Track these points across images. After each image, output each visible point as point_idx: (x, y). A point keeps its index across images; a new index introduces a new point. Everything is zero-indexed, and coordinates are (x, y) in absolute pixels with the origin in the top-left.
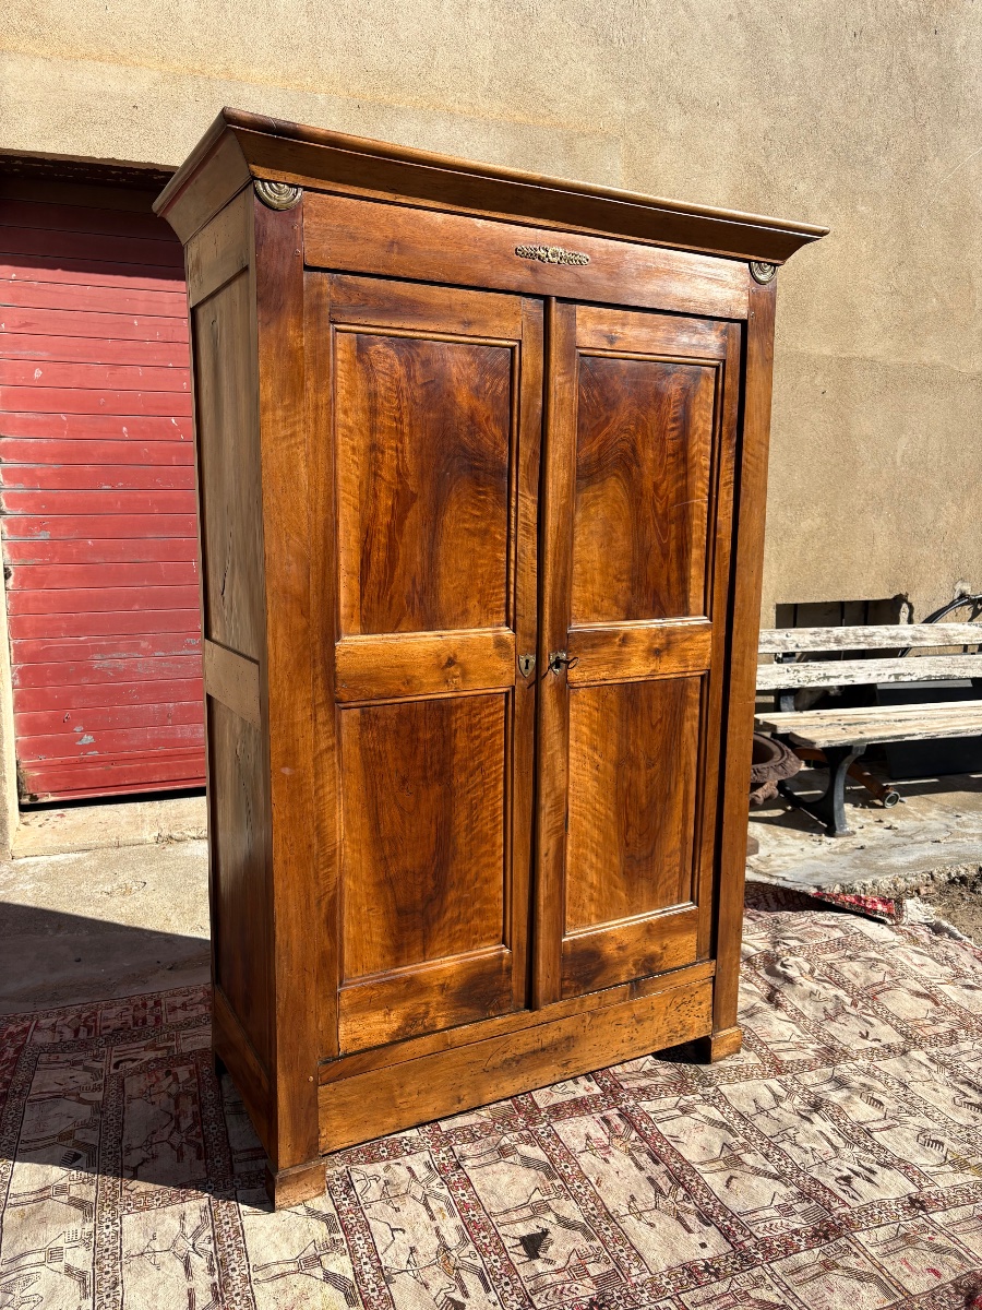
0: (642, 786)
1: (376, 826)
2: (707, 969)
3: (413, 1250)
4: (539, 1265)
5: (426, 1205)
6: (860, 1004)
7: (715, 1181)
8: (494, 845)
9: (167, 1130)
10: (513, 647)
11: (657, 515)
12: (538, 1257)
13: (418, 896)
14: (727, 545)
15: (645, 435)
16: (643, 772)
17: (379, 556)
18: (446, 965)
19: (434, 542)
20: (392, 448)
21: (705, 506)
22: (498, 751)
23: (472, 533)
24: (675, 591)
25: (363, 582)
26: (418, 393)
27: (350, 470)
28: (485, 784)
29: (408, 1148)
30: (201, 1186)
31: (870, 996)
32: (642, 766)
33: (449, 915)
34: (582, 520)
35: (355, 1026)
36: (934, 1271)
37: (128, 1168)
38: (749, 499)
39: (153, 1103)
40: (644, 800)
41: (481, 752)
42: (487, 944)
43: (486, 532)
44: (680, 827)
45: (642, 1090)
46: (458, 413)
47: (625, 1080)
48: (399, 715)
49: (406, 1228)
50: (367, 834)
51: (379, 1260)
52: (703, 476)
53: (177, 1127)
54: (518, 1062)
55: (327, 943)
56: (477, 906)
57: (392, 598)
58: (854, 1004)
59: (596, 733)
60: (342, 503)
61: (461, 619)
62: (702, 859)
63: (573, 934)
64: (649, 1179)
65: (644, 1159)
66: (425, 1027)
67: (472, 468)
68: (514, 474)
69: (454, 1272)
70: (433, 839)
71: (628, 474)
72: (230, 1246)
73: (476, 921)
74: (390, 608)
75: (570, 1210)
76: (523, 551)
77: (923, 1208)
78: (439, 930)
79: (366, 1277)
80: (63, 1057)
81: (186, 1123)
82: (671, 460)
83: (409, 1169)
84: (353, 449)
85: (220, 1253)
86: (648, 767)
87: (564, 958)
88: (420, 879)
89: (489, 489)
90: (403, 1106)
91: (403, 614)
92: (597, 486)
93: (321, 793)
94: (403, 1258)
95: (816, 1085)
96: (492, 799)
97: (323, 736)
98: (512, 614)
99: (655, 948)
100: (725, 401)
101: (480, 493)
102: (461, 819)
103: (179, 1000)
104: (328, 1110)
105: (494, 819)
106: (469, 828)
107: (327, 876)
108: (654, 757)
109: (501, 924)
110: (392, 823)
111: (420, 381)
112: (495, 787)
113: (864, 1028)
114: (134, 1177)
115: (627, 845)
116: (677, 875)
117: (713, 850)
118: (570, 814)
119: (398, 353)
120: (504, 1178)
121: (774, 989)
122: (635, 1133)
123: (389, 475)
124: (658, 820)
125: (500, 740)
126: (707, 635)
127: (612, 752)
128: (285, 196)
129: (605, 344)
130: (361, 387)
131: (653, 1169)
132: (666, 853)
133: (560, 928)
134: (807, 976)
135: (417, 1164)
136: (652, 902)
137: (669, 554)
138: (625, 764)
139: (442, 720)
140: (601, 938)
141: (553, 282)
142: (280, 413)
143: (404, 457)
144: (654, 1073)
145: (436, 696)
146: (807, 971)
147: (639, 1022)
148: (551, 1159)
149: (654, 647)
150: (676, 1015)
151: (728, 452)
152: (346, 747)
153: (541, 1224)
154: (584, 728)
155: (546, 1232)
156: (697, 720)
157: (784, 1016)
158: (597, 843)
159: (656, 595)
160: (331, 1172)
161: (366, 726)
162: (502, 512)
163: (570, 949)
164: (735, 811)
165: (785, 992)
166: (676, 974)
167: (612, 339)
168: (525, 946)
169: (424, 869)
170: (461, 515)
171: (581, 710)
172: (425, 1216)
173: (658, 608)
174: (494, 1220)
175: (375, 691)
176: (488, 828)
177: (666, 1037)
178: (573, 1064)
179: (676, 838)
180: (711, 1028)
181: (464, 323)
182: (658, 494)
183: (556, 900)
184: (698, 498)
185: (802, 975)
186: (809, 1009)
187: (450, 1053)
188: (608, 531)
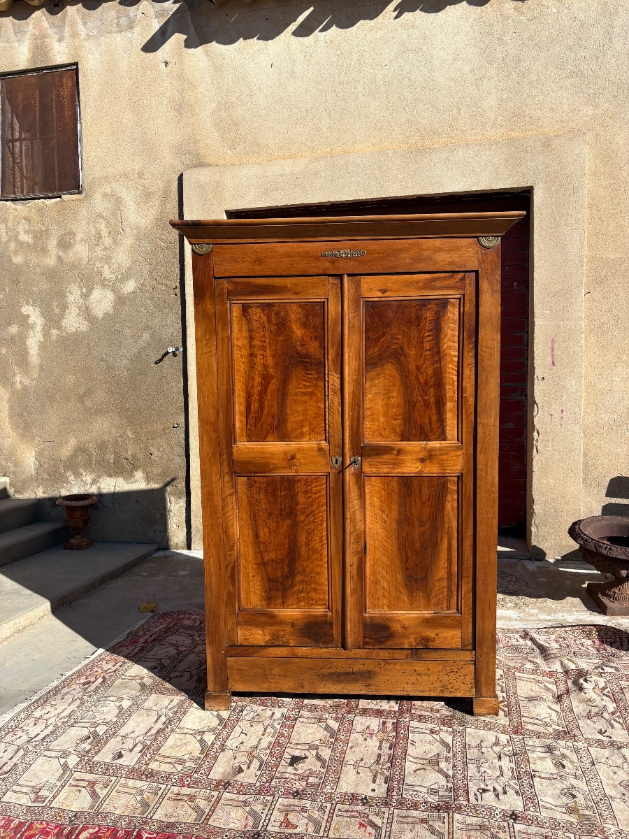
0: (416, 536)
1: (256, 536)
2: (469, 656)
3: (242, 743)
4: (290, 769)
5: (266, 729)
7: (411, 767)
8: (321, 555)
11: (420, 383)
12: (293, 766)
13: (279, 574)
14: (471, 401)
16: (417, 528)
17: (255, 406)
18: (291, 612)
19: (283, 398)
20: (260, 355)
21: (455, 378)
22: (323, 506)
23: (304, 394)
24: (435, 426)
25: (247, 417)
26: (273, 328)
27: (240, 365)
28: (315, 522)
29: (281, 705)
30: (187, 691)
32: (416, 525)
33: (296, 588)
34: (370, 387)
35: (246, 632)
38: (485, 373)
40: (418, 544)
43: (312, 394)
44: (446, 565)
45: (420, 716)
46: (294, 336)
47: (416, 709)
48: (267, 482)
49: (249, 735)
50: (251, 538)
51: (225, 742)
52: (452, 362)
54: (337, 676)
55: (231, 588)
57: (262, 425)
60: (236, 381)
61: (300, 436)
62: (463, 587)
63: (371, 612)
64: (379, 754)
65: (386, 745)
67: (303, 362)
68: (327, 364)
69: (252, 758)
70: (287, 546)
71: (398, 362)
73: (313, 594)
75: (326, 753)
76: (333, 403)
79: (215, 746)
82: (428, 353)
83: (273, 713)
84: (242, 356)
85: (172, 718)
86: (421, 526)
87: (365, 625)
88: (281, 566)
89: (313, 372)
90: (271, 680)
91: (268, 433)
92: (379, 369)
93: (227, 515)
94: (235, 745)
95: (533, 746)
96: (320, 530)
97: (227, 488)
98: (327, 435)
99: (429, 633)
100: (465, 318)
101: (308, 374)
102: (302, 538)
105: (321, 541)
106: (307, 544)
107: (230, 555)
108: (424, 520)
110: (264, 534)
111: (274, 322)
112: (321, 524)
113: (606, 728)
115: (407, 569)
116: (446, 594)
117: (471, 582)
118: (368, 546)
119: (263, 310)
120: (310, 731)
121: (568, 692)
122: (394, 734)
123: (259, 367)
124: (429, 558)
125: (323, 500)
126: (459, 453)
127: (395, 514)
128: (205, 249)
129: (379, 294)
130: (245, 328)
131: (386, 751)
132: (436, 578)
133: (362, 608)
134: (596, 690)
135: (278, 713)
136: (427, 607)
137: (429, 405)
138: (404, 521)
139: (290, 486)
140: (389, 619)
141: (344, 267)
142: (204, 343)
143: (267, 359)
144: (438, 711)
145: (286, 474)
146: (600, 687)
147: (419, 675)
148: (339, 730)
149: (420, 457)
150: (446, 677)
151: (469, 347)
152: (240, 495)
153: (308, 754)
154: (375, 499)
155: (306, 757)
156: (456, 502)
157: (557, 707)
158: (386, 565)
159: (422, 428)
160: (240, 703)
161: (250, 486)
162: (321, 383)
163: (368, 621)
164: (486, 561)
165: (572, 695)
166: (445, 652)
167: (384, 291)
168: (340, 613)
169: (282, 561)
170: (298, 385)
171: (373, 489)
172: (261, 733)
173: (424, 434)
174: (289, 745)
175: (253, 469)
176: (318, 546)
177: (439, 689)
178: (373, 687)
179: (443, 571)
180: (474, 693)
181: (296, 293)
182: (420, 372)
183: (359, 592)
184: (450, 373)
185: (594, 689)
186: (579, 708)
187: (296, 660)
188: (387, 393)
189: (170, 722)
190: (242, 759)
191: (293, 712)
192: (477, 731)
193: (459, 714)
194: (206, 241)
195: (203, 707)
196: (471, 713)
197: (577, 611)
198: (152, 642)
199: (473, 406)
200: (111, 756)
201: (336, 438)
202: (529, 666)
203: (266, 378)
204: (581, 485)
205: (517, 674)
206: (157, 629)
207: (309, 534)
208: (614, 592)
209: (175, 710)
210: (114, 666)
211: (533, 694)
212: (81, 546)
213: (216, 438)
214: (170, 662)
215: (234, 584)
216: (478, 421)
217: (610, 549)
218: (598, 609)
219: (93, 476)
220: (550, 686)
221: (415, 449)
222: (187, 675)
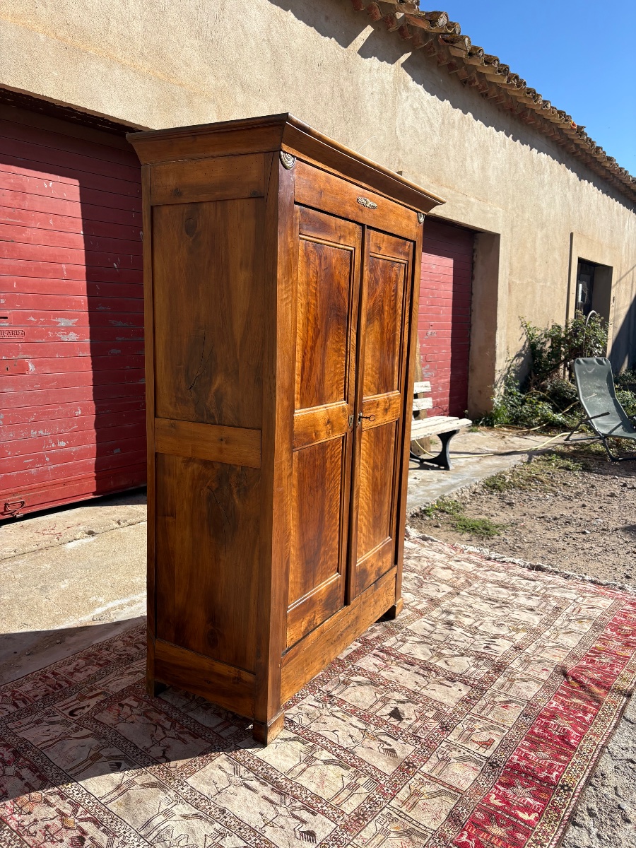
0: (379, 480)
3: (350, 736)
4: (407, 722)
5: (334, 716)
6: (427, 578)
7: (440, 664)
8: (336, 519)
9: (160, 731)
10: (347, 412)
11: (387, 339)
12: (403, 719)
13: (312, 552)
15: (386, 299)
16: (380, 472)
17: (307, 364)
19: (324, 355)
20: (313, 304)
21: (400, 335)
23: (335, 350)
24: (391, 378)
25: (302, 379)
26: (323, 274)
27: (300, 317)
28: (334, 488)
29: (300, 696)
30: (214, 750)
31: (427, 573)
33: (321, 560)
34: (367, 342)
35: (291, 632)
36: (544, 670)
37: (158, 758)
39: (133, 722)
41: (334, 469)
42: (333, 574)
43: (339, 349)
44: (388, 499)
45: (378, 638)
46: (334, 285)
47: (367, 636)
49: (339, 729)
51: (340, 746)
52: (399, 320)
53: (163, 728)
55: (285, 586)
56: (330, 554)
57: (310, 388)
58: (425, 578)
59: (368, 455)
61: (332, 397)
63: (359, 561)
64: (415, 672)
65: (406, 666)
66: (314, 625)
67: (337, 315)
68: (350, 319)
69: (375, 737)
70: (318, 519)
71: (381, 318)
72: (262, 769)
73: (329, 562)
74: (309, 394)
75: (397, 696)
76: (351, 360)
77: (520, 649)
78: (318, 570)
79: (342, 755)
80: (25, 721)
81: (168, 724)
82: (392, 311)
83: (309, 705)
84: (302, 305)
85: (260, 775)
86: (382, 468)
87: (357, 575)
88: (313, 543)
89: (341, 326)
91: (313, 397)
92: (372, 325)
95: (439, 616)
96: (336, 495)
97: (288, 468)
98: (346, 394)
99: (380, 564)
101: (338, 328)
103: (70, 668)
104: (283, 682)
105: (337, 506)
107: (287, 548)
108: (383, 464)
109: (338, 562)
111: (324, 268)
112: (338, 488)
113: (436, 588)
114: (169, 760)
115: (374, 511)
116: (386, 524)
120: (357, 693)
123: (312, 319)
125: (340, 462)
126: (399, 401)
127: (372, 463)
129: (378, 251)
130: (306, 270)
131: (413, 668)
132: (384, 513)
133: (356, 559)
135: (311, 702)
139: (323, 453)
140: (366, 563)
141: (366, 217)
142: (284, 285)
147: (376, 603)
150: (385, 596)
153: (392, 706)
154: (364, 452)
155: (396, 708)
156: (394, 443)
158: (366, 512)
159: (385, 381)
161: (300, 461)
162: (345, 339)
163: (358, 570)
166: (385, 576)
167: (380, 249)
168: (345, 572)
169: (315, 537)
171: (364, 442)
172: (340, 721)
173: (386, 386)
174: (370, 711)
177: (383, 609)
180: (395, 601)
182: (388, 329)
184: (398, 331)
188: (374, 348)
192: (412, 625)
199: (406, 359)
201: (352, 396)
203: (316, 333)
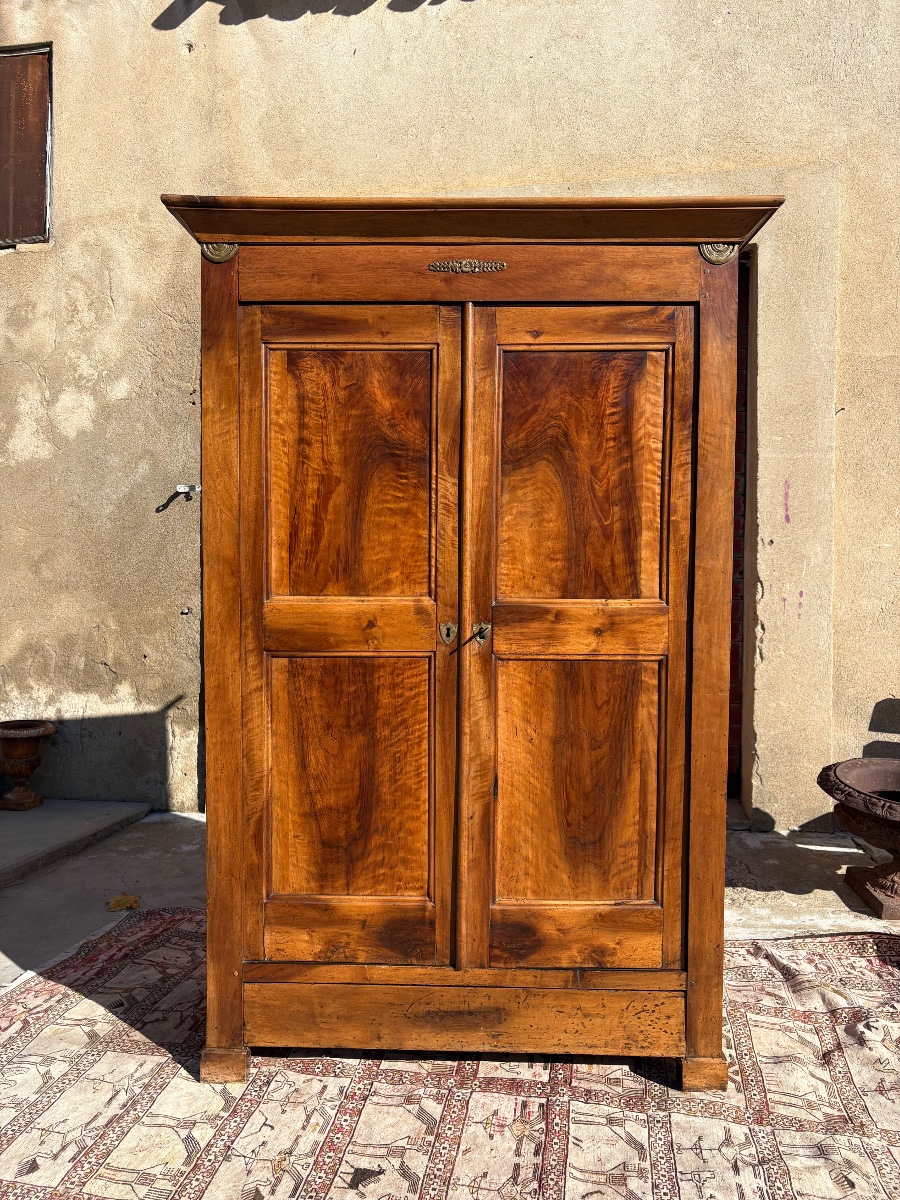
1: (303, 764)
2: (674, 981)
3: (264, 1143)
4: (350, 1195)
5: (309, 1117)
7: (578, 1189)
8: (418, 799)
10: (433, 616)
11: (595, 496)
13: (342, 833)
14: (685, 528)
15: (579, 422)
16: (586, 753)
17: (306, 530)
18: (361, 902)
19: (357, 519)
21: (658, 489)
22: (422, 711)
23: (393, 512)
24: (621, 572)
25: (291, 550)
26: (342, 394)
27: (280, 459)
28: (408, 740)
29: (338, 1071)
30: (171, 1047)
32: (585, 746)
33: (371, 859)
34: (509, 503)
35: (279, 937)
38: (710, 481)
40: (588, 781)
41: (404, 710)
42: (411, 893)
43: (407, 513)
44: (637, 818)
45: (588, 1092)
48: (325, 668)
50: (293, 768)
51: (233, 1142)
52: (652, 460)
54: (442, 1018)
55: (255, 857)
56: (402, 854)
59: (530, 707)
60: (273, 487)
61: (387, 586)
62: (666, 857)
63: (504, 902)
64: (516, 1165)
65: (529, 1148)
66: (346, 957)
67: (393, 455)
68: (434, 460)
69: (280, 1172)
70: (357, 784)
72: (149, 1094)
73: (401, 869)
74: (316, 575)
75: (419, 1163)
76: (444, 529)
78: (363, 869)
79: (214, 1149)
82: (612, 444)
83: (324, 1087)
84: (284, 442)
85: (139, 1096)
86: (593, 748)
87: (493, 925)
89: (410, 474)
90: (322, 1025)
91: (328, 580)
92: (525, 470)
93: (250, 725)
94: (251, 1147)
96: (416, 755)
97: (252, 677)
98: (433, 585)
99: (605, 941)
100: (676, 384)
101: (401, 477)
102: (385, 770)
104: (253, 1007)
105: (418, 775)
106: (393, 780)
108: (599, 739)
109: (426, 877)
110: (317, 763)
111: (343, 383)
112: (419, 744)
114: (140, 1029)
115: (569, 825)
116: (635, 869)
117: (680, 850)
118: (500, 783)
119: (324, 362)
120: (391, 1120)
121: (839, 1047)
122: (543, 1125)
123: (315, 464)
124: (607, 807)
125: (424, 701)
126: (662, 619)
127: (548, 727)
128: (226, 251)
129: (529, 339)
130: (292, 392)
131: (528, 1159)
132: (619, 842)
133: (488, 894)
134: (887, 1043)
135: (334, 1085)
136: (603, 892)
137: (612, 535)
138: (564, 741)
139: (365, 676)
140: (536, 915)
141: (467, 289)
142: (218, 416)
143: (330, 449)
144: (617, 1081)
145: (358, 654)
146: (894, 1038)
147: (586, 1016)
148: (443, 1118)
149: (595, 626)
150: (635, 1021)
151: (682, 434)
152: (275, 690)
153: (385, 1165)
154: (515, 700)
155: (381, 1172)
156: (656, 707)
157: (824, 1074)
158: (532, 818)
159: (598, 575)
160: (264, 1069)
161: (293, 674)
162: (424, 495)
163: (499, 917)
164: (707, 811)
165: (848, 1052)
166: (633, 975)
167: (537, 334)
168: (449, 903)
169: (348, 809)
170: (382, 497)
171: (511, 681)
172: (300, 1125)
173: (601, 588)
174: (350, 1147)
175: (300, 644)
176: (412, 782)
177: (622, 1044)
178: (504, 1039)
179: (632, 829)
180: (683, 1050)
181: (382, 333)
182: (596, 477)
183: (483, 865)
184: (647, 480)
185: (883, 1041)
186: (863, 1076)
187: (369, 988)
188: (539, 514)
189: (135, 1103)
190: (262, 1174)
191: (361, 1086)
192: (692, 1118)
193: (656, 1088)
194: (227, 237)
195: (196, 1075)
196: (678, 1086)
197: (833, 912)
198: (121, 959)
199: (687, 538)
200: (15, 1169)
201: (449, 591)
202: (768, 1002)
203: (327, 483)
204: (831, 713)
205: (750, 1015)
206: (134, 938)
207: (396, 761)
208: (893, 881)
209: (146, 1081)
210: (46, 1001)
211: (781, 1052)
212: (22, 804)
213: (235, 588)
214: (147, 994)
215: (259, 850)
216: (697, 563)
217: (890, 807)
218: (867, 909)
219: (50, 691)
220: (808, 1037)
221: (586, 612)
222: (175, 1018)
